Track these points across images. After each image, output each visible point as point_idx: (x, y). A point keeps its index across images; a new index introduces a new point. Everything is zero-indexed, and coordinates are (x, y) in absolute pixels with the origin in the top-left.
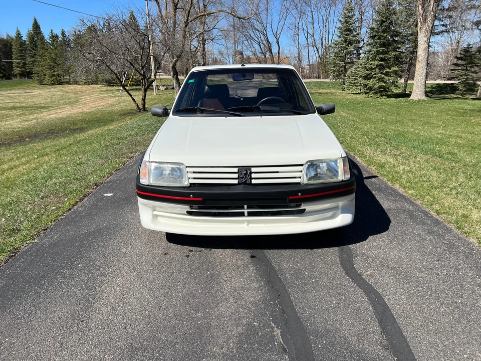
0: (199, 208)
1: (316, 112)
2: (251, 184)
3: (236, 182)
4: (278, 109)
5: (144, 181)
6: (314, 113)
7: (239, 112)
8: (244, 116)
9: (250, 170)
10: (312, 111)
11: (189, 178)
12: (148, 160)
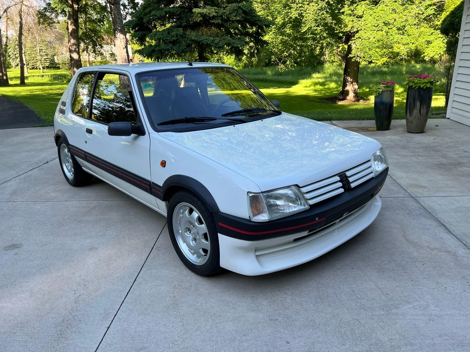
3: (342, 190)
12: (260, 191)
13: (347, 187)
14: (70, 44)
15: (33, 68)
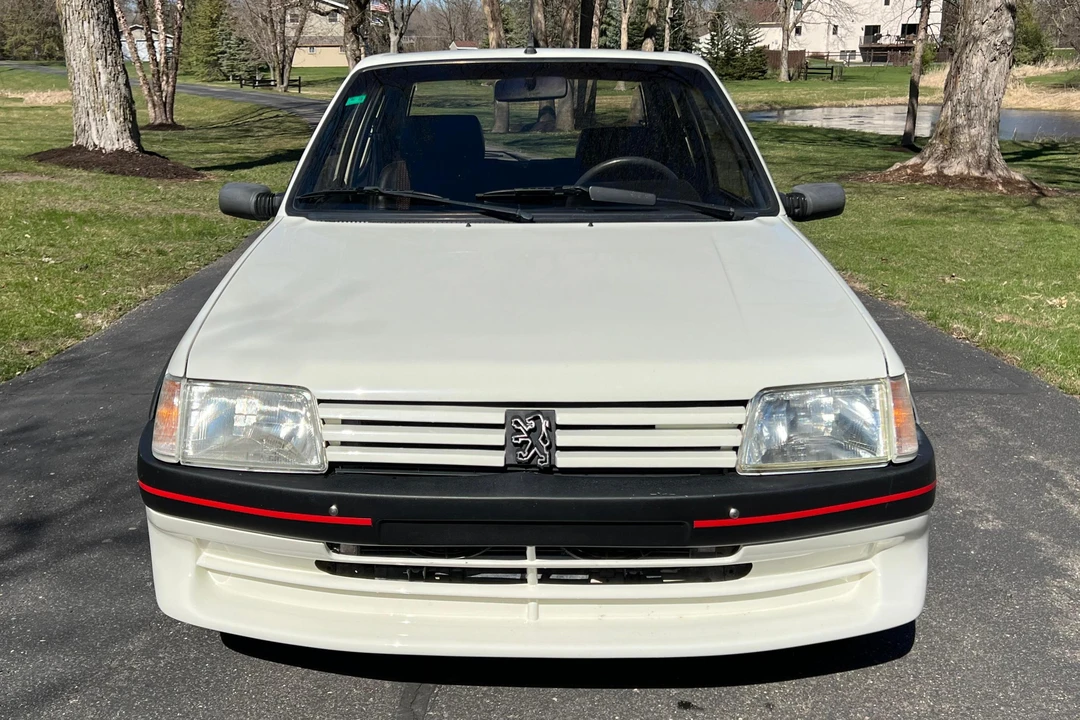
0: (363, 552)
1: (782, 211)
2: (551, 469)
3: (497, 460)
4: (650, 198)
5: (165, 449)
6: (775, 213)
7: (515, 207)
8: (532, 221)
9: (550, 417)
10: (764, 209)
11: (328, 444)
12: (182, 375)
13: (526, 456)
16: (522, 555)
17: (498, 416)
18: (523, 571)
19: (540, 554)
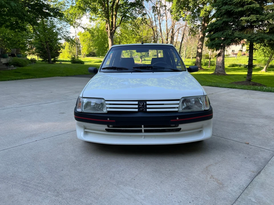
0: (113, 127)
2: (146, 112)
3: (137, 110)
6: (186, 71)
8: (143, 72)
9: (146, 103)
11: (107, 108)
12: (82, 97)
13: (141, 109)
14: (198, 44)
15: (188, 58)
16: (141, 127)
17: (137, 103)
18: (141, 130)
19: (144, 127)
